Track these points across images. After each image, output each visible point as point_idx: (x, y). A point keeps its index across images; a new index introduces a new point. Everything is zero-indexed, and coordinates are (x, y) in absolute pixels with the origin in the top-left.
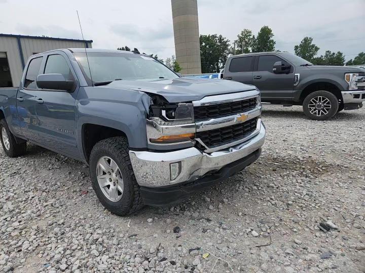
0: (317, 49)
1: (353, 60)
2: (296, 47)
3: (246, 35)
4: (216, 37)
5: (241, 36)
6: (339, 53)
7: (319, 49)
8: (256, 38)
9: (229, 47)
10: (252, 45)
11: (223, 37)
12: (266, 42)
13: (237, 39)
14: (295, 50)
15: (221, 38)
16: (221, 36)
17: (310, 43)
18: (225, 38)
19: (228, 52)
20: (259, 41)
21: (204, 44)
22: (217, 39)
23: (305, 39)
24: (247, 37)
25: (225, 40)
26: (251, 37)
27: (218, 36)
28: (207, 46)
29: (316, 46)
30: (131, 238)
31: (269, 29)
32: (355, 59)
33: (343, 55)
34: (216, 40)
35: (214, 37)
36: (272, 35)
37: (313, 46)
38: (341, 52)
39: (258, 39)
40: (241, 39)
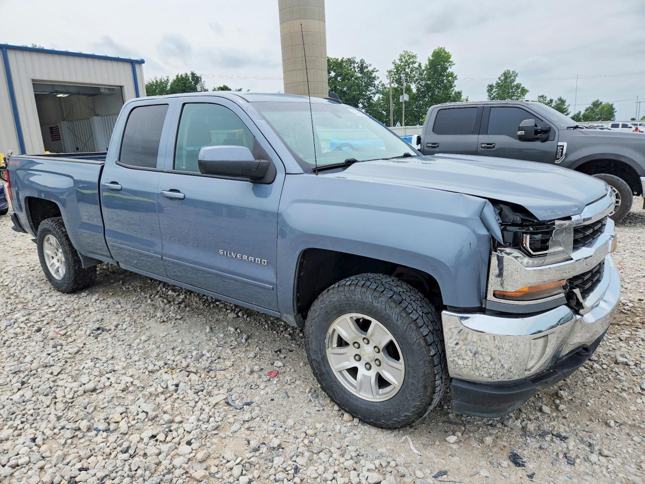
0: (524, 91)
1: (582, 114)
2: (491, 87)
3: (406, 61)
4: (354, 62)
5: (398, 62)
6: (560, 99)
7: (527, 91)
8: (423, 68)
9: (376, 82)
10: (417, 80)
11: (367, 62)
12: (441, 75)
13: (392, 67)
14: (488, 91)
15: (362, 65)
16: (362, 62)
17: (514, 81)
18: (370, 65)
19: (374, 91)
20: (429, 74)
21: (333, 74)
22: (356, 65)
23: (505, 74)
24: (408, 65)
25: (370, 69)
26: (416, 65)
27: (358, 60)
28: (339, 79)
29: (522, 86)
30: (440, 478)
31: (446, 53)
32: (586, 110)
33: (567, 104)
34: (354, 67)
35: (350, 61)
36: (452, 64)
37: (518, 86)
38: (564, 98)
39: (426, 69)
40: (399, 69)
